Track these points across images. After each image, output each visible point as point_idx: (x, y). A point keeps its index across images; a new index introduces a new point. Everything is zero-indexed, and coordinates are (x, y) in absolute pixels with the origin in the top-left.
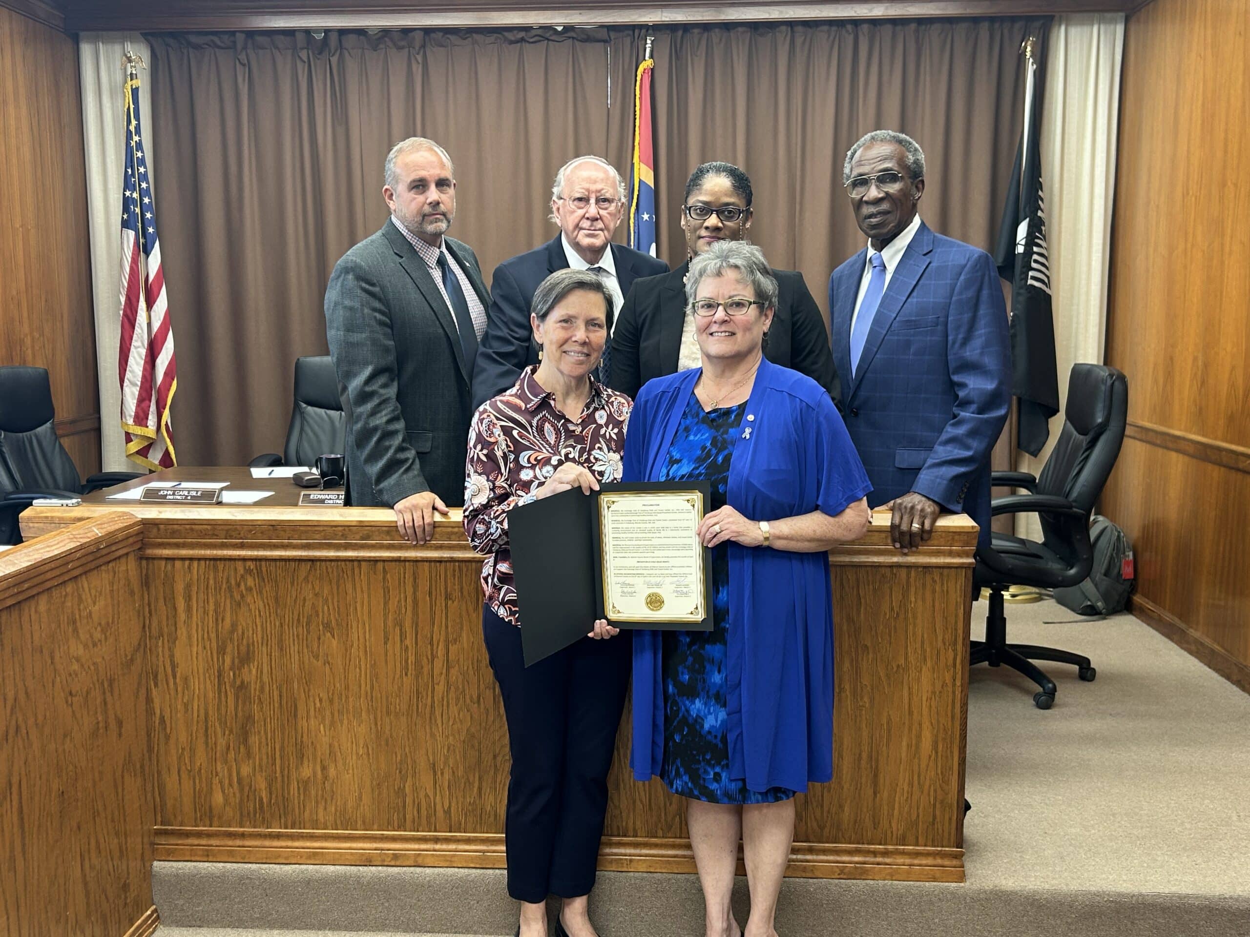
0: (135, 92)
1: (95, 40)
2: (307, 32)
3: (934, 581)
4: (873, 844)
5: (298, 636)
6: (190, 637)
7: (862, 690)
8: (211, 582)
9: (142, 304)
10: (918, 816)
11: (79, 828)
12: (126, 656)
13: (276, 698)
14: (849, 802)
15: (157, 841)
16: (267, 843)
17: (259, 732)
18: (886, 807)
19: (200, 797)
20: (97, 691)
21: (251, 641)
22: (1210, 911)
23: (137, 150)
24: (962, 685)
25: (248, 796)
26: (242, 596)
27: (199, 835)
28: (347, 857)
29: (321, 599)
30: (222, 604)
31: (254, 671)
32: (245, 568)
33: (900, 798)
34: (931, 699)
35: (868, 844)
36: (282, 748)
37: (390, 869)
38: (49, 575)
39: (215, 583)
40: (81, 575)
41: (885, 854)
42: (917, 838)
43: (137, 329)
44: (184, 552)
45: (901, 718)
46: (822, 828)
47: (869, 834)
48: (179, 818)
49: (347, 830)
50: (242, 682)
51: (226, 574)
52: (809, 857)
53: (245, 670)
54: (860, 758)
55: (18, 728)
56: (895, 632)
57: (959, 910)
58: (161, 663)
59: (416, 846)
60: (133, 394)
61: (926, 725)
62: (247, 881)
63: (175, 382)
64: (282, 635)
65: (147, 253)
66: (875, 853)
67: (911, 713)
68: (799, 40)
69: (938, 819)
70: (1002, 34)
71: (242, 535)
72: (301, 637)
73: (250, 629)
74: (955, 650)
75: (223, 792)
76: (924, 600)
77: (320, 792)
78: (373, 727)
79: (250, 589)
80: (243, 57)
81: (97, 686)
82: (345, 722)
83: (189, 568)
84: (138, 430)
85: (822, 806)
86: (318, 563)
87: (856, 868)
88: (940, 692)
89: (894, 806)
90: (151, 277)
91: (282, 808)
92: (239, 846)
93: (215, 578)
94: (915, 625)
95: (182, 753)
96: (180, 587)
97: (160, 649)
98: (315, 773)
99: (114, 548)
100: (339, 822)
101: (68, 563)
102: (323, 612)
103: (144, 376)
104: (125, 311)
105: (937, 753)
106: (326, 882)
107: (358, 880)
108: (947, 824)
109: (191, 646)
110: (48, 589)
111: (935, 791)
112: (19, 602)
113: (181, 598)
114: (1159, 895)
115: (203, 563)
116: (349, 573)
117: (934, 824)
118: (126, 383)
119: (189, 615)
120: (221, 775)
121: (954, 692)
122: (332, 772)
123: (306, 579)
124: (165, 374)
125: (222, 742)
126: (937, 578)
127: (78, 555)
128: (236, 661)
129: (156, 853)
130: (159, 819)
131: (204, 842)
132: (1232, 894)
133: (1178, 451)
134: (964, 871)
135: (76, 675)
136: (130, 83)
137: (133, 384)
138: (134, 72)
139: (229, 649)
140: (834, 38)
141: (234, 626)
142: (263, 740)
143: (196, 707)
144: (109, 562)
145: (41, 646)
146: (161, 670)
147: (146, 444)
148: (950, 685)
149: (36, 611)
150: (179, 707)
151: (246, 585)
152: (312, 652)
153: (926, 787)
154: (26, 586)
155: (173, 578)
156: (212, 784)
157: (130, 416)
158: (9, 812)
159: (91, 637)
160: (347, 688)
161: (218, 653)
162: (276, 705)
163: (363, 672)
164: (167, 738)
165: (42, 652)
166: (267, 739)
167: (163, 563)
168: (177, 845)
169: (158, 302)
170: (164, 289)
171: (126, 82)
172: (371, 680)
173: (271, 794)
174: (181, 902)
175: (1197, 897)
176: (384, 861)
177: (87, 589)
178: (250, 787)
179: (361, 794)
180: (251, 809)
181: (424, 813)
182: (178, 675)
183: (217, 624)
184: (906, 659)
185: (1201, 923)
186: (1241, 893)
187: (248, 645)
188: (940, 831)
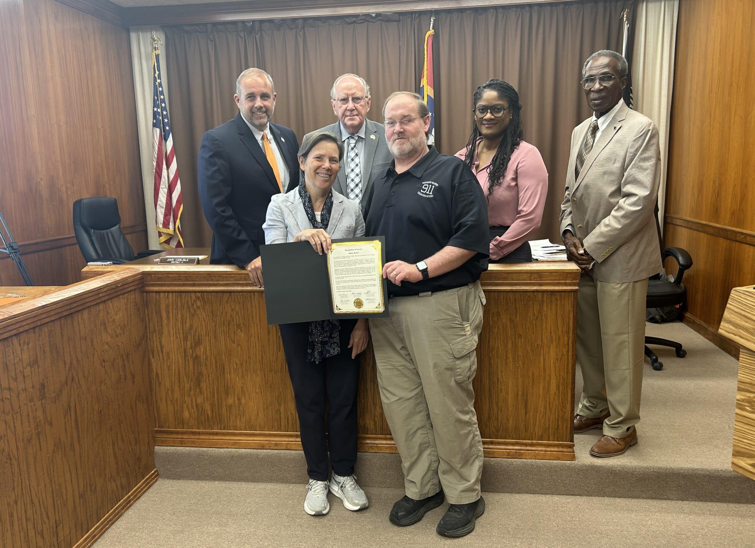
0: (157, 56)
1: (137, 30)
2: (243, 22)
3: (557, 299)
4: (525, 440)
5: (224, 331)
6: (169, 332)
7: (518, 358)
8: (179, 304)
9: (164, 166)
10: (549, 425)
11: (111, 429)
12: (136, 342)
13: (214, 363)
14: (512, 417)
15: (157, 436)
16: (211, 437)
17: (206, 381)
18: (532, 420)
19: (177, 414)
20: (120, 359)
21: (200, 334)
22: (709, 478)
23: (159, 87)
24: (572, 355)
25: (201, 413)
26: (195, 311)
27: (177, 433)
28: (252, 444)
29: (235, 312)
30: (185, 315)
31: (202, 349)
32: (196, 296)
33: (539, 416)
34: (556, 362)
35: (522, 440)
36: (218, 388)
37: (274, 451)
38: (88, 300)
39: (181, 305)
40: (108, 300)
41: (532, 445)
42: (549, 437)
43: (163, 179)
44: (164, 288)
45: (539, 373)
46: (498, 431)
47: (523, 434)
48: (167, 424)
49: (251, 431)
50: (197, 355)
51: (186, 300)
52: (491, 446)
53: (198, 349)
54: (517, 395)
55: (73, 379)
56: (536, 327)
57: (572, 475)
58: (155, 345)
59: (287, 439)
60: (161, 212)
61: (553, 376)
62: (201, 457)
63: (182, 206)
64: (215, 331)
65: (166, 140)
66: (526, 445)
67: (545, 370)
68: (500, 16)
69: (560, 427)
70: (611, 10)
71: (193, 279)
72: (225, 331)
73: (200, 328)
74: (568, 336)
75: (189, 411)
76: (551, 309)
77: (237, 412)
78: (263, 378)
79: (198, 307)
80: (211, 37)
81: (119, 357)
82: (249, 375)
83: (168, 296)
84: (165, 231)
85: (498, 420)
86: (233, 293)
87: (516, 452)
88: (561, 359)
89: (536, 419)
90: (168, 152)
91: (218, 420)
92: (198, 439)
93: (181, 302)
94: (546, 324)
95: (168, 392)
96: (163, 307)
97: (155, 339)
98: (234, 403)
99: (126, 286)
100: (247, 427)
101: (99, 294)
102: (236, 319)
103: (167, 203)
104: (156, 170)
105: (559, 391)
106: (241, 457)
107: (257, 456)
108: (565, 430)
109: (170, 336)
110: (88, 307)
111: (558, 412)
112: (71, 314)
113: (164, 313)
114: (681, 469)
115: (174, 294)
116: (249, 299)
117: (557, 430)
118: (158, 207)
119: (169, 321)
120: (187, 402)
121: (568, 359)
122: (243, 401)
123: (227, 302)
124: (177, 202)
125: (187, 386)
126: (558, 298)
127: (105, 290)
128: (193, 344)
129: (156, 442)
130: (157, 425)
131: (180, 436)
132: (722, 468)
133: (704, 232)
134: (574, 455)
135: (107, 352)
136: (154, 52)
137: (162, 207)
138: (157, 46)
139: (189, 337)
140: (519, 15)
141: (191, 326)
142: (208, 386)
143: (173, 368)
144: (124, 293)
145: (86, 336)
146: (155, 349)
147: (169, 237)
148: (566, 355)
149: (82, 319)
150: (165, 368)
151: (196, 305)
152: (232, 340)
153: (553, 410)
154: (75, 305)
155: (160, 301)
156: (183, 407)
157: (161, 223)
158: (69, 421)
159: (115, 331)
160: (249, 358)
161: (184, 340)
162: (214, 367)
163: (257, 350)
164: (160, 384)
165: (86, 339)
166: (210, 384)
167: (154, 294)
168: (166, 438)
169: (172, 165)
170: (175, 159)
171: (153, 52)
172: (262, 354)
173: (213, 412)
174: (169, 467)
175: (703, 470)
176: (270, 447)
177: (111, 307)
178: (202, 409)
179: (258, 412)
180: (203, 420)
181: (290, 422)
182: (164, 351)
183: (183, 326)
184: (542, 341)
185: (705, 484)
186: (727, 468)
187: (199, 337)
188: (561, 433)
